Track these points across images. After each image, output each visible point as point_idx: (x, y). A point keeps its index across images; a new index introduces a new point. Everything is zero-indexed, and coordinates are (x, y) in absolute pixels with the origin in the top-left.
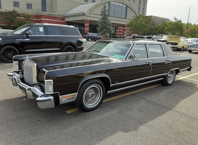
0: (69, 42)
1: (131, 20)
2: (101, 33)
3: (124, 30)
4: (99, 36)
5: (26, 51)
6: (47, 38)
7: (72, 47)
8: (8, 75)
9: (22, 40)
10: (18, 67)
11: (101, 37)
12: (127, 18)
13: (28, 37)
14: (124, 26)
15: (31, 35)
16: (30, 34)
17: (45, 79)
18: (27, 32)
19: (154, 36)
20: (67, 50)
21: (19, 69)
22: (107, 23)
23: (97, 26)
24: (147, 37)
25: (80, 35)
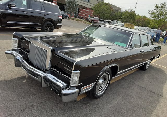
0: (50, 19)
1: (95, 5)
2: (68, 12)
3: (86, 12)
4: (66, 15)
5: (7, 22)
6: (30, 12)
7: (52, 24)
8: (6, 53)
9: (5, 11)
10: (17, 45)
11: (68, 15)
12: (90, 2)
13: (10, 9)
14: (86, 8)
15: (15, 7)
16: (13, 6)
17: (73, 70)
18: (10, 4)
19: (112, 21)
20: (47, 26)
21: (18, 47)
22: (74, 3)
23: (65, 5)
24: (107, 22)
25: (60, 13)
